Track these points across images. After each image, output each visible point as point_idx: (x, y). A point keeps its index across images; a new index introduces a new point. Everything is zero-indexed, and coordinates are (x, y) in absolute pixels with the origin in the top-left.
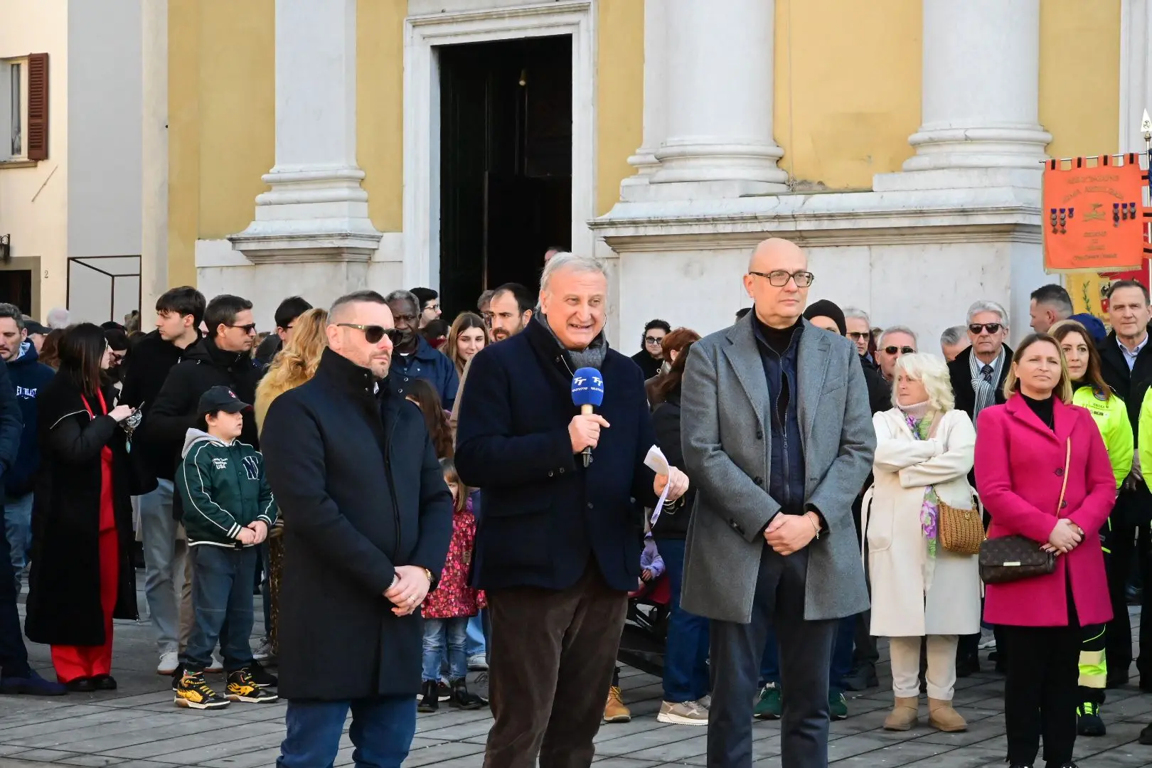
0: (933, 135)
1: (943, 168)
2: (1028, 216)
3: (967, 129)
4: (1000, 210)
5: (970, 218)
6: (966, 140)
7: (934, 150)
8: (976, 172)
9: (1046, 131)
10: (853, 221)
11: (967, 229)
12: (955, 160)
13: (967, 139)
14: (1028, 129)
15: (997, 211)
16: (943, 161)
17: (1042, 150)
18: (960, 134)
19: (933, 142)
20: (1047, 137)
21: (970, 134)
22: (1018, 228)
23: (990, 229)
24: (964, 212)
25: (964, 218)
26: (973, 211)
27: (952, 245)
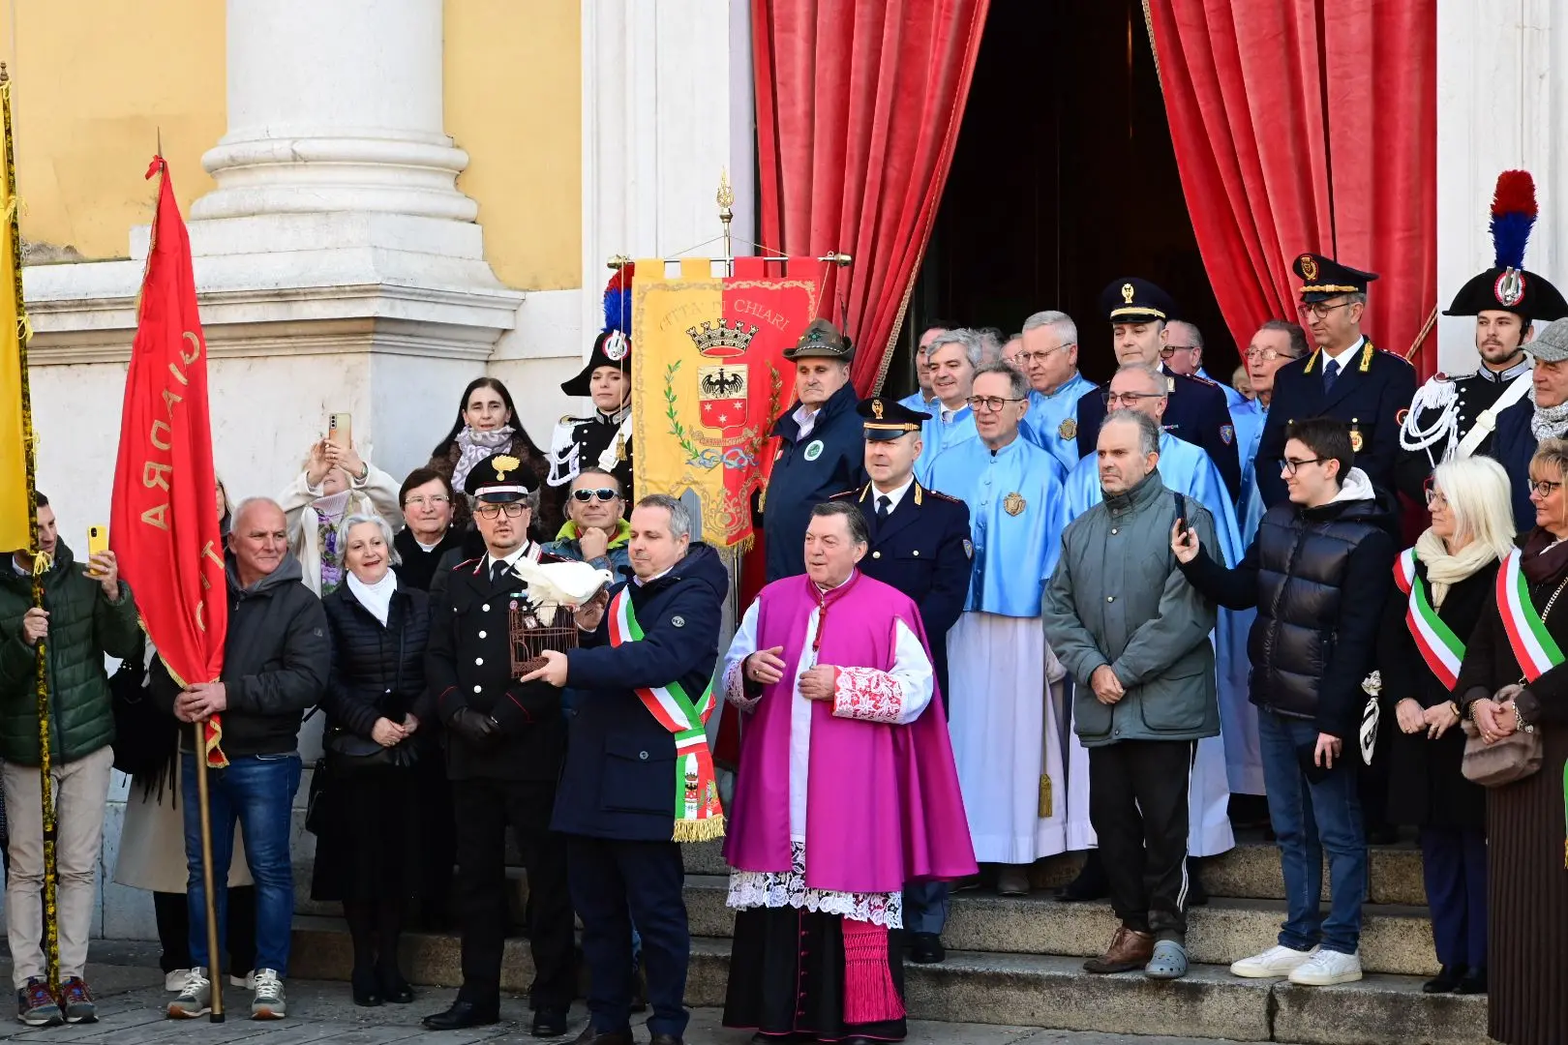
0: (237, 151)
1: (253, 214)
2: (398, 302)
3: (295, 140)
4: (345, 292)
5: (295, 307)
6: (295, 160)
7: (240, 179)
8: (310, 220)
9: (458, 147)
10: (90, 315)
11: (292, 330)
12: (273, 198)
13: (297, 159)
14: (416, 142)
15: (339, 293)
16: (250, 202)
17: (449, 183)
18: (283, 149)
19: (237, 165)
20: (460, 158)
21: (301, 148)
22: (382, 327)
23: (332, 327)
24: (281, 296)
25: (284, 306)
26: (298, 294)
27: (269, 359)
